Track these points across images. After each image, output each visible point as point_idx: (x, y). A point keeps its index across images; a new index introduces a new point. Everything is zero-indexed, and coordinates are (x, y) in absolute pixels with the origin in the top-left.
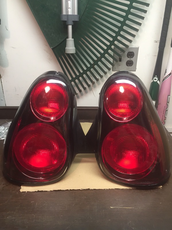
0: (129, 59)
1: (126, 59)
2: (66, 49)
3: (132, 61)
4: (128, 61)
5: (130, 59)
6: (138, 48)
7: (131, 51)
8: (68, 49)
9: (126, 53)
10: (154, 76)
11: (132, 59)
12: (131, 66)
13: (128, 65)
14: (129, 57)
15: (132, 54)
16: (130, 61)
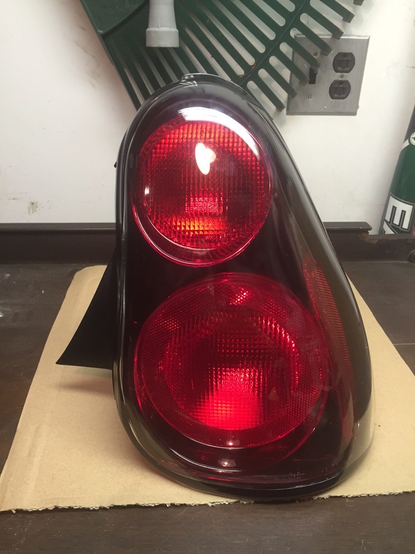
0: (337, 76)
1: (328, 76)
2: (150, 32)
3: (347, 83)
4: (336, 82)
5: (342, 76)
6: (368, 40)
7: (346, 50)
8: (155, 32)
9: (331, 57)
10: (412, 129)
11: (349, 77)
12: (344, 98)
13: (336, 96)
14: (340, 69)
15: (347, 62)
16: (341, 82)
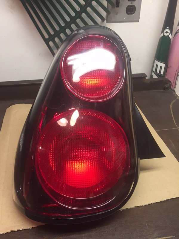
1: (125, 3)
3: (134, 6)
10: (164, 28)
11: (134, 3)
12: (133, 14)
13: (129, 13)
16: (131, 6)
